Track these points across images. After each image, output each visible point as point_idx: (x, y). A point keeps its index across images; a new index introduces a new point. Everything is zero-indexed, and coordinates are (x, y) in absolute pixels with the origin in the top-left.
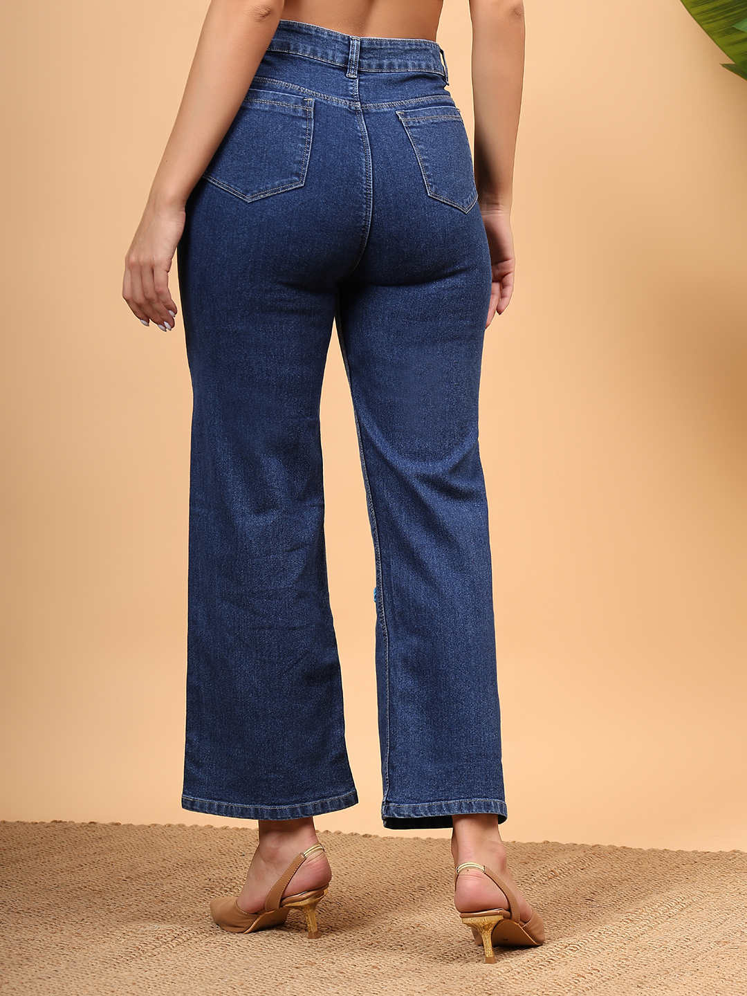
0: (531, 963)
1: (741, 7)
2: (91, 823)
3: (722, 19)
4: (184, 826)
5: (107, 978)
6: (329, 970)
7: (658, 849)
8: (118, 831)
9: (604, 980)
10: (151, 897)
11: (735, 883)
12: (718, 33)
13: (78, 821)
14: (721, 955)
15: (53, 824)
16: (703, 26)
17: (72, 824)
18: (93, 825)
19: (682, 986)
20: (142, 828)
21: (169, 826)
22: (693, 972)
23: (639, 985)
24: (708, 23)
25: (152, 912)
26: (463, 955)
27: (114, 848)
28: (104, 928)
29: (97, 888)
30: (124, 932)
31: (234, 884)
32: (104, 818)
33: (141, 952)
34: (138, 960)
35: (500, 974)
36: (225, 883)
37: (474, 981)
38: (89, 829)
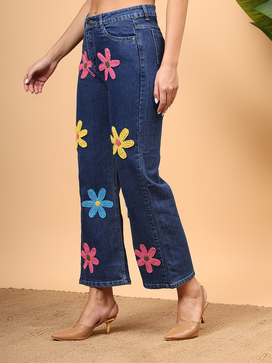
0: (162, 345)
2: (22, 289)
3: (250, 6)
4: (55, 291)
5: (8, 348)
6: (89, 347)
7: (220, 304)
8: (31, 292)
9: (186, 353)
10: (34, 317)
11: (244, 317)
12: (249, 11)
13: (18, 288)
14: (231, 345)
15: (9, 289)
16: (243, 9)
17: (16, 289)
18: (23, 289)
19: (214, 356)
20: (40, 291)
21: (50, 291)
22: (219, 351)
23: (198, 356)
24: (245, 7)
25: (33, 323)
26: (138, 342)
27: (28, 298)
30: (20, 330)
31: (65, 313)
32: (27, 287)
33: (24, 339)
34: (22, 341)
35: (150, 350)
36: (62, 313)
37: (140, 352)
38: (21, 291)
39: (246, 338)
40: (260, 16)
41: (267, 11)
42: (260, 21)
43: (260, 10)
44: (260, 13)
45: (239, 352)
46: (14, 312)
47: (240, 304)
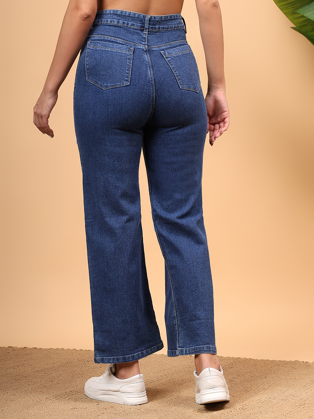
1: (299, 3)
2: (24, 347)
3: (291, 8)
4: (64, 349)
5: (23, 413)
6: (119, 410)
8: (36, 351)
9: (233, 415)
10: (47, 379)
12: (289, 14)
13: (19, 347)
14: (284, 405)
15: (8, 348)
16: (283, 11)
17: (16, 348)
18: (25, 348)
20: (46, 349)
21: (58, 349)
24: (285, 10)
25: (46, 385)
27: (33, 358)
28: (25, 392)
29: (24, 375)
32: (30, 346)
33: (39, 403)
34: (38, 406)
35: (190, 413)
38: (23, 350)
39: (300, 397)
40: (302, 19)
41: (312, 14)
42: (303, 25)
43: (303, 13)
44: (303, 16)
45: (295, 412)
46: (21, 374)
47: (288, 360)
